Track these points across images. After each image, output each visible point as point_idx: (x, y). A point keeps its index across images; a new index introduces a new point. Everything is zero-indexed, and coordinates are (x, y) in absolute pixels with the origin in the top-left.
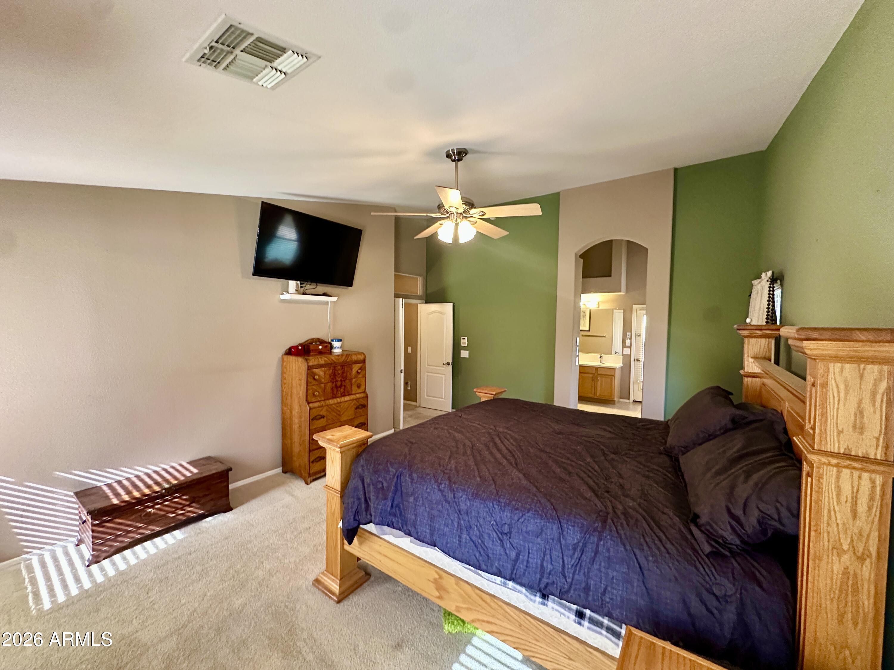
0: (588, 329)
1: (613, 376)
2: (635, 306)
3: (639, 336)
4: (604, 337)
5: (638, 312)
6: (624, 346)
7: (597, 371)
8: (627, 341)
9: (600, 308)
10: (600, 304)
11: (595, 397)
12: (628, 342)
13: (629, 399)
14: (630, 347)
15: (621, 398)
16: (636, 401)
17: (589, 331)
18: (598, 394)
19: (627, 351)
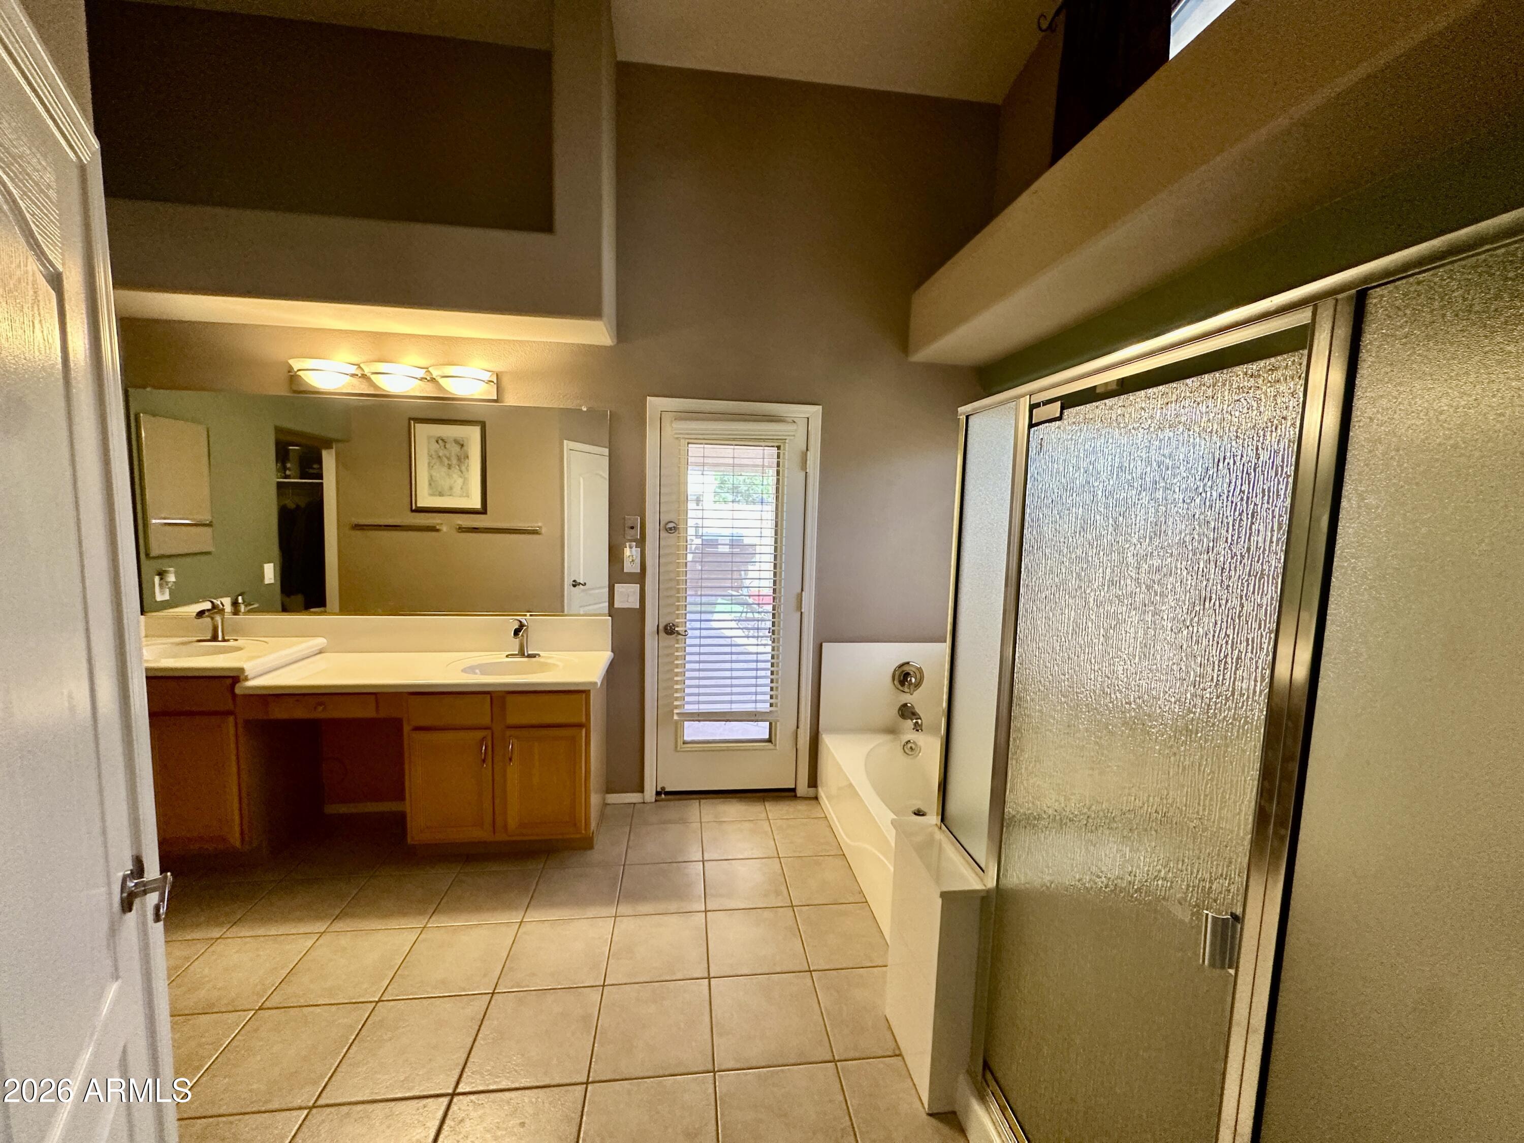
0: (477, 505)
1: (580, 726)
2: (655, 404)
3: (670, 530)
4: (535, 532)
5: (673, 428)
6: (616, 574)
7: (503, 707)
8: (627, 552)
9: (511, 400)
10: (505, 381)
11: (501, 837)
12: (630, 553)
13: (641, 790)
14: (640, 578)
15: (609, 790)
16: (668, 793)
17: (484, 511)
18: (512, 823)
19: (627, 596)
